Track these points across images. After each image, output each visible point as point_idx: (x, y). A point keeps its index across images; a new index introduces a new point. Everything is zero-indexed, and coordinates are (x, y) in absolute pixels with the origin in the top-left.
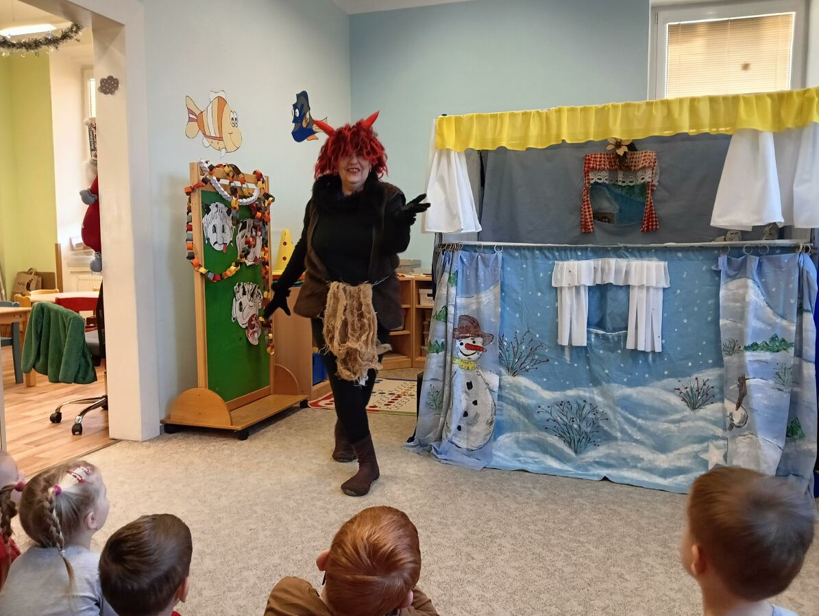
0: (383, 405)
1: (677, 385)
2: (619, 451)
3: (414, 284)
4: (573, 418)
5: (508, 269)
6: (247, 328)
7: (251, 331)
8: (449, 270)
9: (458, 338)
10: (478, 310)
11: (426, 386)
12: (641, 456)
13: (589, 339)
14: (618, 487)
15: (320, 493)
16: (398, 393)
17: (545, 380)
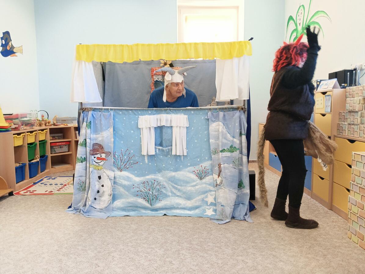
0: (56, 190)
1: (194, 169)
2: (171, 202)
3: (73, 129)
4: (149, 189)
5: (117, 120)
8: (86, 121)
9: (93, 155)
10: (103, 140)
13: (156, 151)
16: (65, 184)
17: (136, 172)
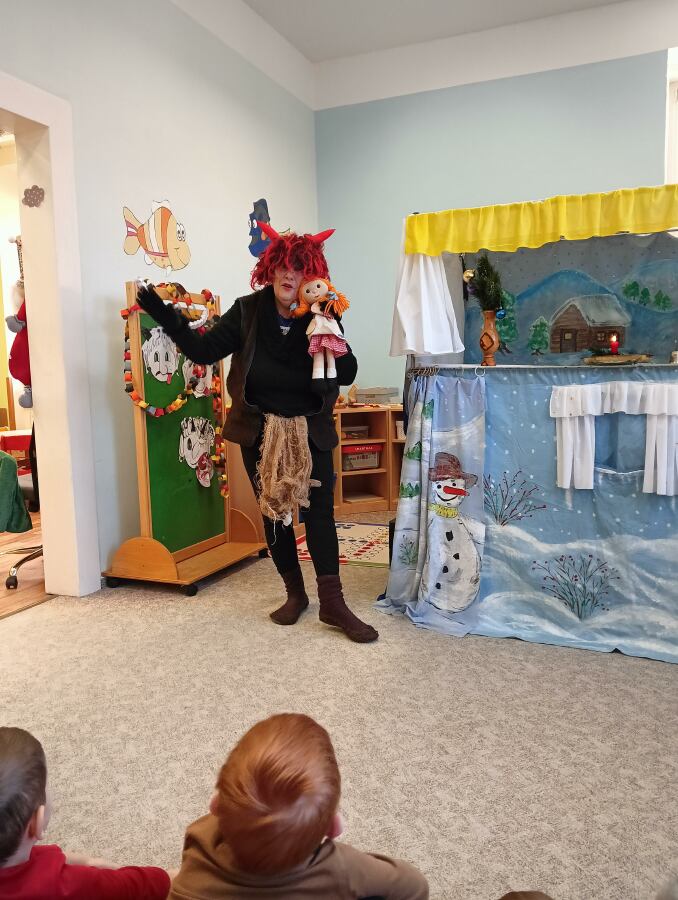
0: (352, 555)
2: (634, 616)
3: (390, 417)
4: (576, 576)
5: (494, 396)
6: (197, 468)
7: (202, 472)
8: (422, 400)
9: (435, 480)
10: (459, 446)
11: (398, 536)
12: (661, 624)
13: (595, 481)
14: (631, 662)
15: (270, 663)
16: (371, 541)
17: (541, 530)
